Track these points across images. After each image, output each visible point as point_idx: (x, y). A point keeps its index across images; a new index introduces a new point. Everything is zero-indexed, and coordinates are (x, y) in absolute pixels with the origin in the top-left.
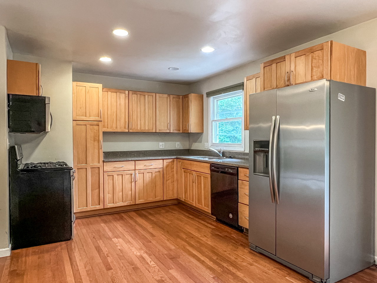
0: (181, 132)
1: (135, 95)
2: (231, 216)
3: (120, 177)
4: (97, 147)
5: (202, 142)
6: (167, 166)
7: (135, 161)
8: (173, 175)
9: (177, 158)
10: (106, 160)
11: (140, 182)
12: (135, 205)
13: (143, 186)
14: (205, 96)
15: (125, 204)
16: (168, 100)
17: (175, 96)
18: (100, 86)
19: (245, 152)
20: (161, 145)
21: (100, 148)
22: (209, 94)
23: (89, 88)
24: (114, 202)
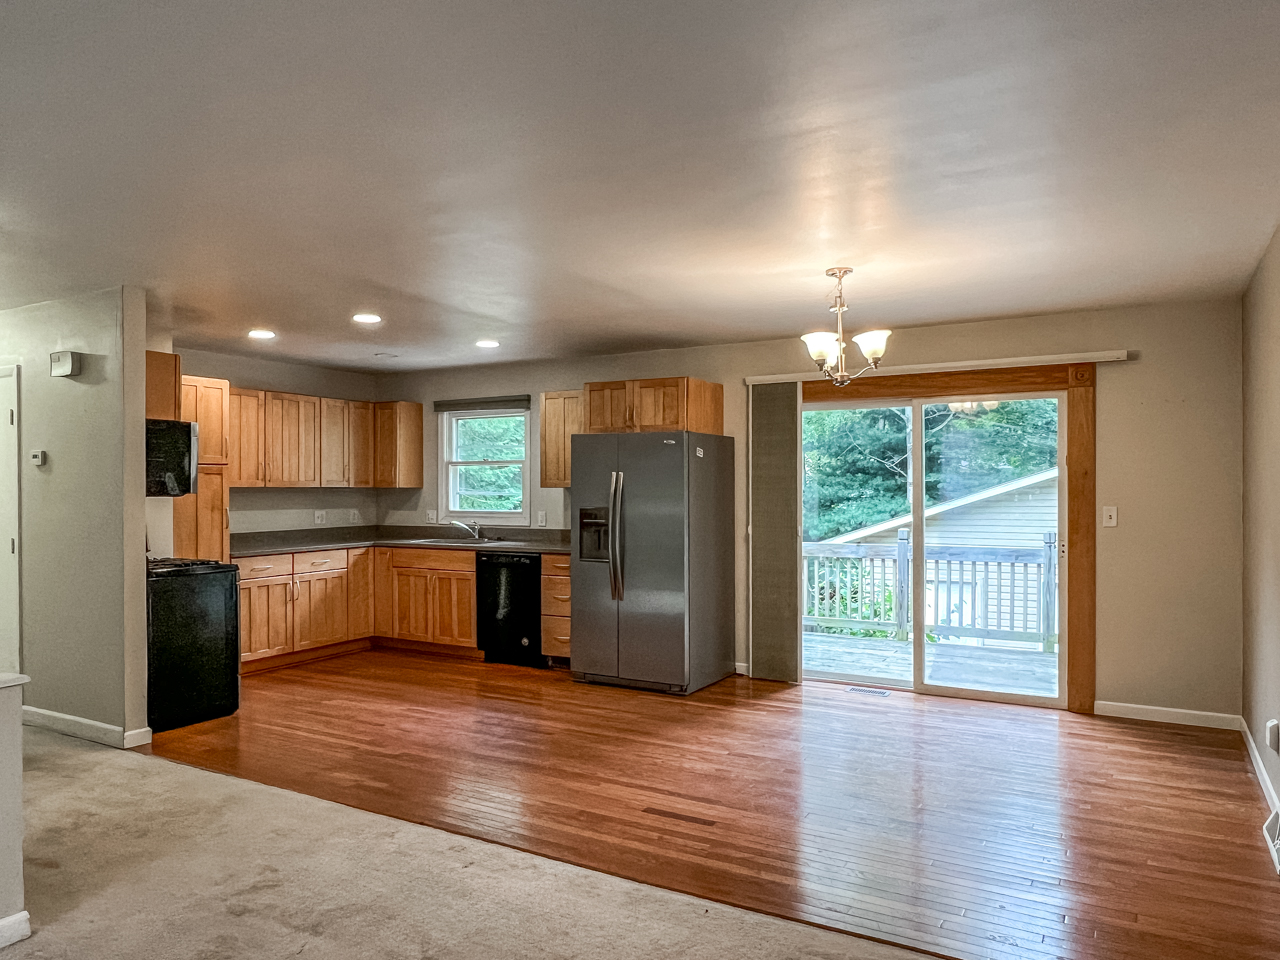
0: (371, 485)
1: (279, 402)
2: (525, 641)
3: (264, 590)
4: (217, 523)
5: (419, 509)
6: (355, 564)
7: (293, 554)
8: (367, 584)
9: (374, 546)
10: (236, 554)
11: (302, 603)
12: (293, 653)
13: (308, 610)
14: (428, 409)
15: (273, 652)
16: (346, 412)
17: (357, 404)
18: (225, 384)
19: (532, 527)
20: (319, 518)
21: (225, 526)
22: (441, 406)
23: (203, 389)
24: (253, 649)
